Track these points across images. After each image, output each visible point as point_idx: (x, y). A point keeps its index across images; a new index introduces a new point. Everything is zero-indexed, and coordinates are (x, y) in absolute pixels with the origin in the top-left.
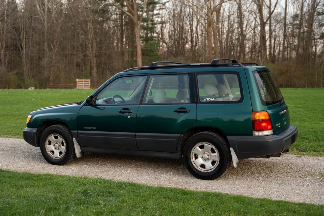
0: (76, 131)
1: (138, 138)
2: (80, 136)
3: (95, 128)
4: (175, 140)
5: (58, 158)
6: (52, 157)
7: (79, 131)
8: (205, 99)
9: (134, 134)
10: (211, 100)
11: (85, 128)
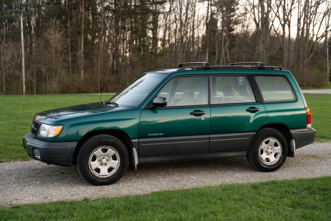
0: (137, 140)
1: (212, 140)
2: (142, 145)
3: (163, 134)
4: (248, 138)
5: (107, 176)
6: (98, 176)
7: (141, 140)
8: (268, 98)
9: (208, 136)
10: (272, 99)
11: (149, 134)
